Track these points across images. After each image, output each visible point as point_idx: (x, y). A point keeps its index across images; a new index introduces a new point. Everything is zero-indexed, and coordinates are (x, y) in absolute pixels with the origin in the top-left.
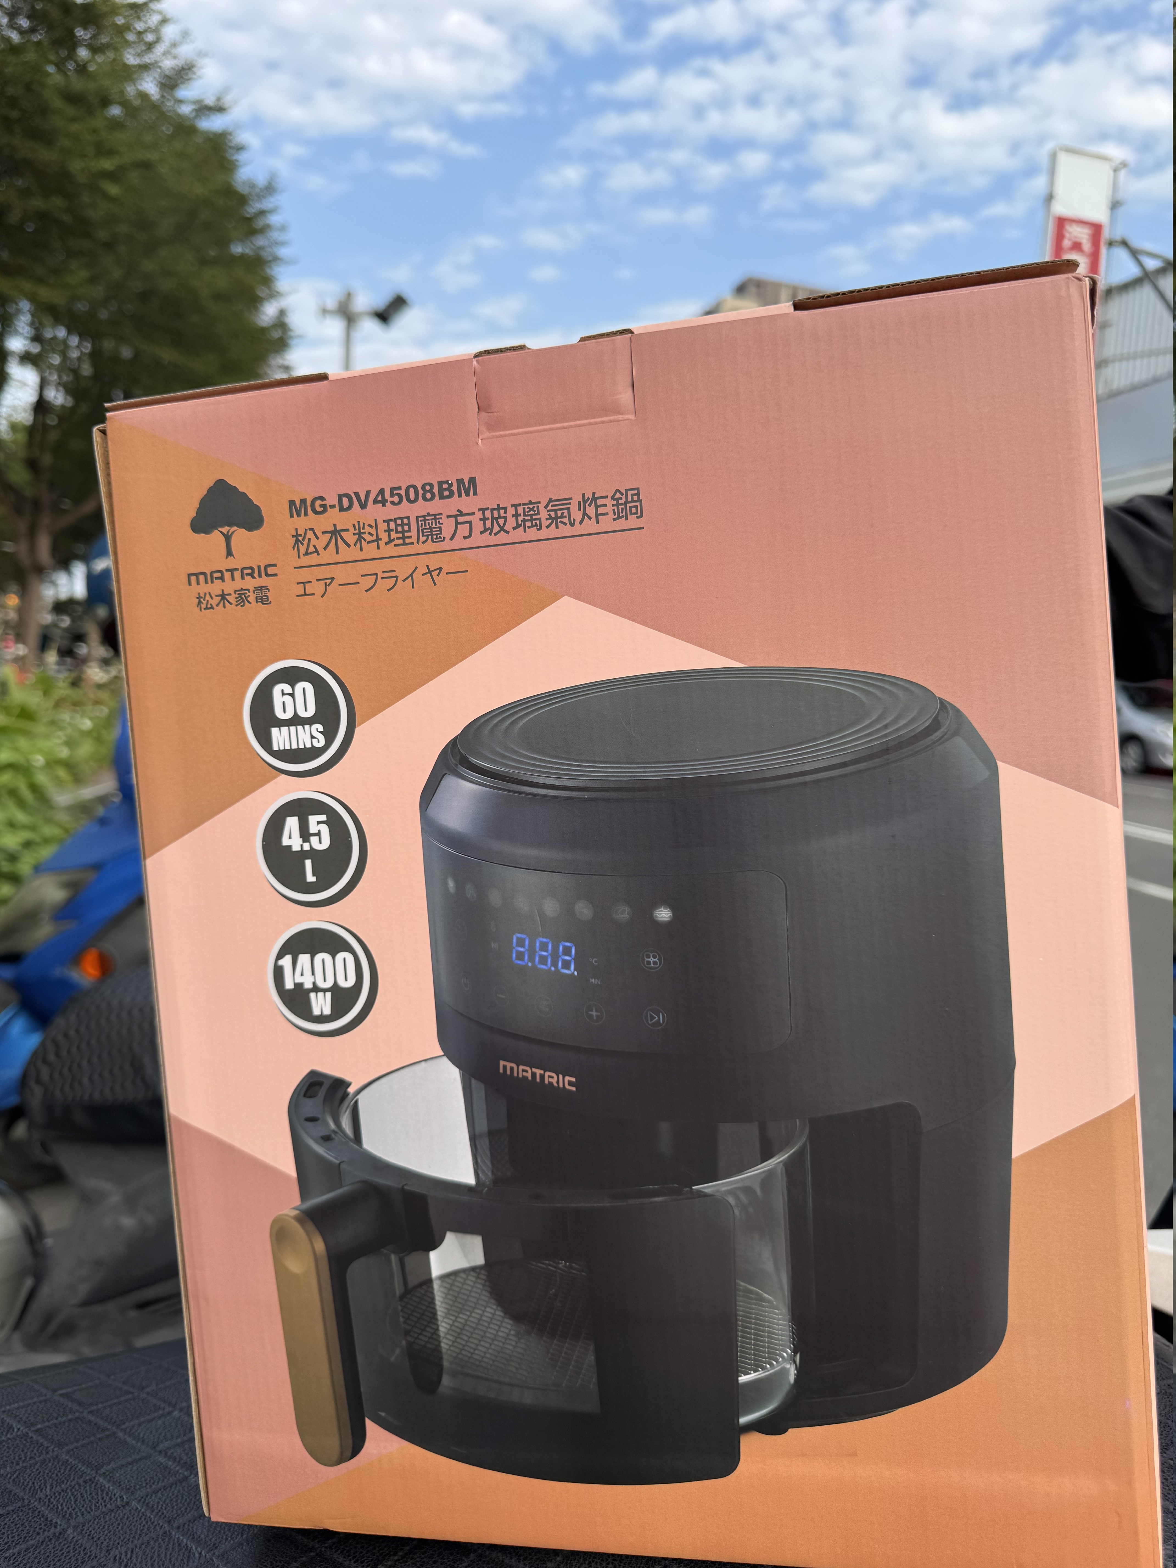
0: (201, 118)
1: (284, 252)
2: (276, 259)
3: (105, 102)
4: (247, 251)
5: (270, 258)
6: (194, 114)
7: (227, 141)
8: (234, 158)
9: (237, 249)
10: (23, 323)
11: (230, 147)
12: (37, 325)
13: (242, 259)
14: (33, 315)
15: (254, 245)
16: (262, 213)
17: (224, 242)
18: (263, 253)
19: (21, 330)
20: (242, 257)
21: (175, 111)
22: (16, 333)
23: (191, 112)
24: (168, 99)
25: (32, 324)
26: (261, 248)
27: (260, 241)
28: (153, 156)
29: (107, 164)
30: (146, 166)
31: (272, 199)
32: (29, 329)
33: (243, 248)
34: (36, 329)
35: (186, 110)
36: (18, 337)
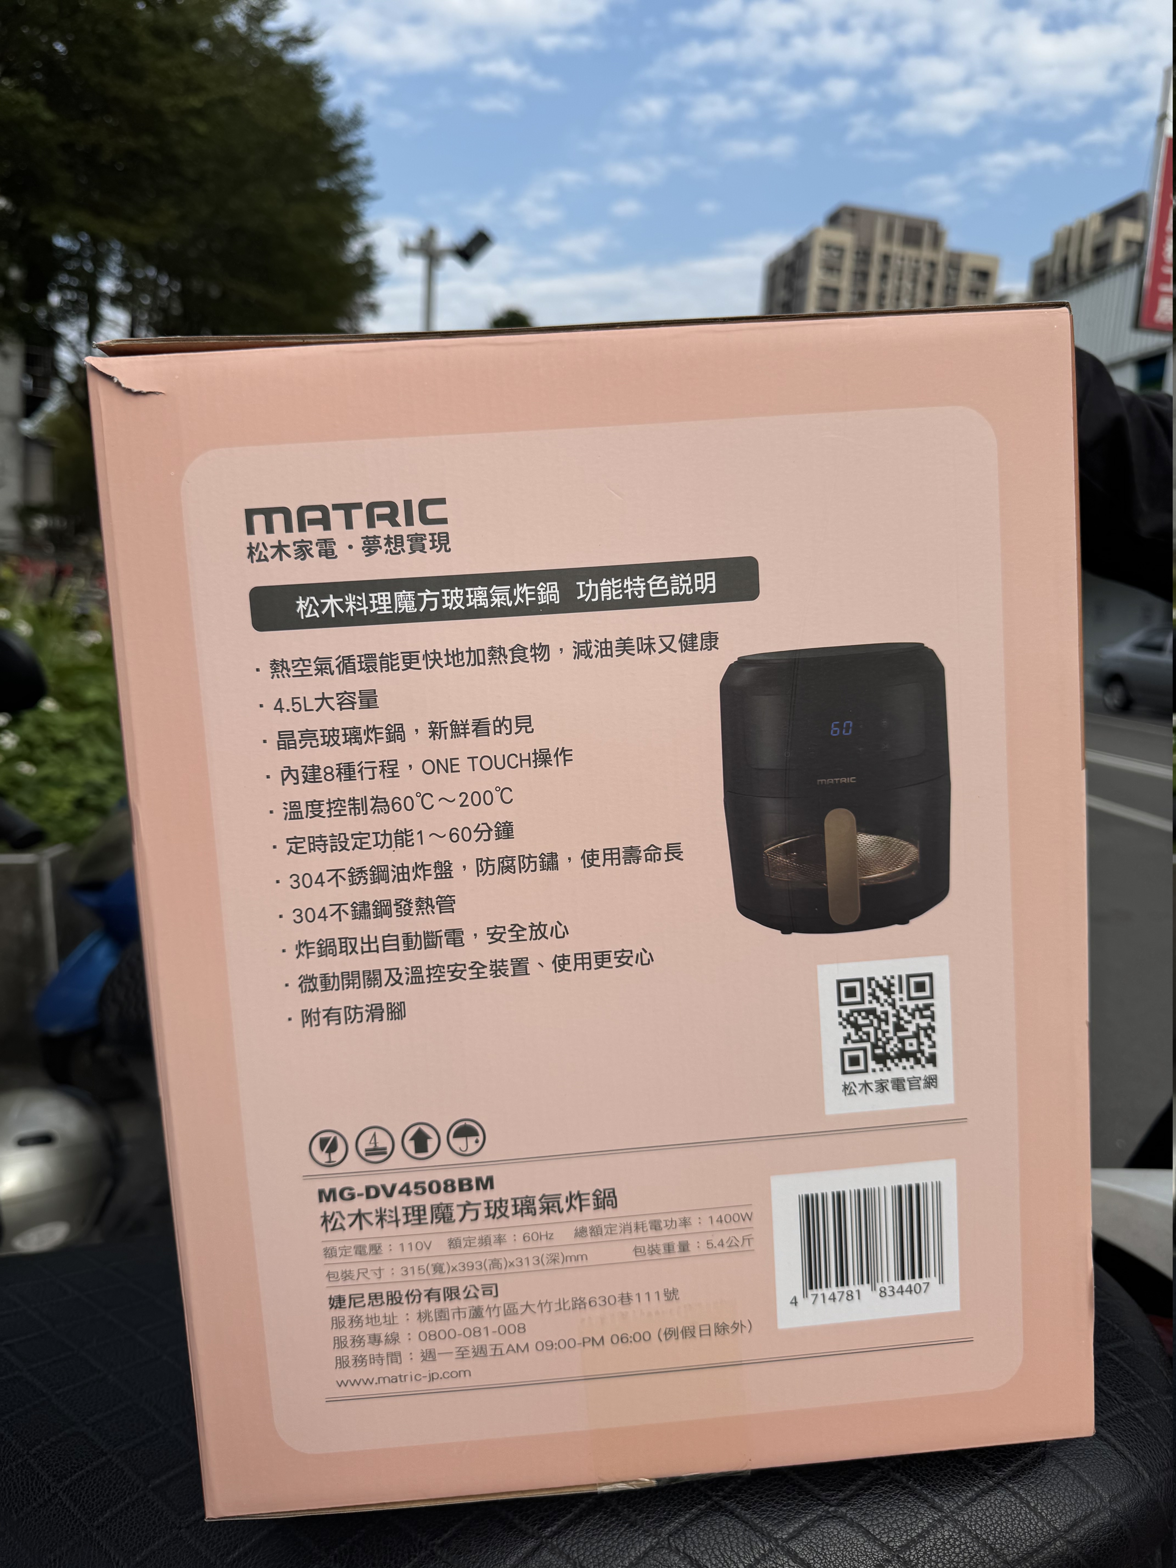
0: (287, 50)
1: (370, 187)
2: (362, 194)
3: (193, 37)
4: (333, 186)
5: (356, 193)
6: (280, 46)
7: (313, 74)
8: (321, 90)
9: (323, 185)
10: (114, 264)
11: (317, 79)
12: (128, 266)
13: (328, 194)
14: (123, 256)
15: (340, 180)
16: (348, 147)
17: (311, 177)
18: (348, 188)
19: (112, 271)
20: (328, 193)
21: (262, 44)
22: (108, 273)
23: (277, 45)
24: (255, 32)
25: (122, 264)
26: (347, 183)
27: (345, 176)
28: (241, 91)
29: (195, 102)
30: (233, 101)
31: (358, 132)
32: (121, 269)
33: (328, 184)
34: (127, 269)
35: (273, 42)
36: (110, 278)
